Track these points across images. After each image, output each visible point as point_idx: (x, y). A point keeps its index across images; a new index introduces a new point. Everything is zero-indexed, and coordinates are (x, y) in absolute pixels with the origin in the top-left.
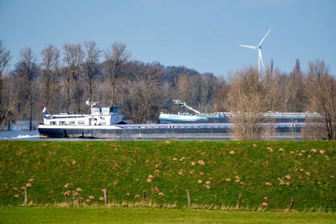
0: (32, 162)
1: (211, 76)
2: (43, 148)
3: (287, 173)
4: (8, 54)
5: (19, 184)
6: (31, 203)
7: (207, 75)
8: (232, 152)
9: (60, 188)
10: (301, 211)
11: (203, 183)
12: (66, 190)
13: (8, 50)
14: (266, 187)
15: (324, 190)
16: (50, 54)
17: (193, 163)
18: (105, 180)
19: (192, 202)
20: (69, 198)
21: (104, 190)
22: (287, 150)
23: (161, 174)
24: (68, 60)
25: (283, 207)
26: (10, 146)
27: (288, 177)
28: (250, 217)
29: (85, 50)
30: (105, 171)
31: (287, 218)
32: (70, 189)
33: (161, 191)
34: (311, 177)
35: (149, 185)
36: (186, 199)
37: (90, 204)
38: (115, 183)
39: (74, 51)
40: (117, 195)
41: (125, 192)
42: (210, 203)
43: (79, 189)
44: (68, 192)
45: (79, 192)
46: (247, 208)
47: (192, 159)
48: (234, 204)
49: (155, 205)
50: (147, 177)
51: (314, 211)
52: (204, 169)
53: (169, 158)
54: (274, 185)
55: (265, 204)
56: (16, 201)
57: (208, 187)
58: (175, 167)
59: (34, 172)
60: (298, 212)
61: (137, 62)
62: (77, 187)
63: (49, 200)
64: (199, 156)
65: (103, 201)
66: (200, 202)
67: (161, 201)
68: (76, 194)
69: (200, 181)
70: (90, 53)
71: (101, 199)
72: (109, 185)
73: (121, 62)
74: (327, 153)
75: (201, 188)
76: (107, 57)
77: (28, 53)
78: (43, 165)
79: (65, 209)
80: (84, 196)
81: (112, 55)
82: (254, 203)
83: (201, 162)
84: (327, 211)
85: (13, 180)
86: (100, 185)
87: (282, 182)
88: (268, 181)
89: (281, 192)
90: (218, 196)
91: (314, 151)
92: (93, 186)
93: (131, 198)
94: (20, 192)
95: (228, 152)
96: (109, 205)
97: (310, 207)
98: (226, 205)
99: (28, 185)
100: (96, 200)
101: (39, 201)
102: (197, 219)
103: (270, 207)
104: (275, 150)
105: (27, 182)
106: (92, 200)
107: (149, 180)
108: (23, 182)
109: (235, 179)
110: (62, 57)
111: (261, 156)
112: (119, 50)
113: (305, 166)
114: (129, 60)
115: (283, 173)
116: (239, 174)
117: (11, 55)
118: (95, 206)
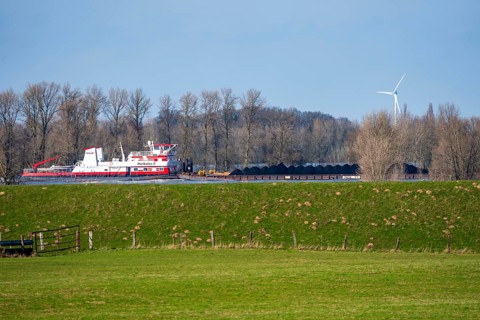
0: (140, 205)
1: (345, 121)
2: (152, 191)
3: (393, 214)
4: (148, 102)
5: (128, 226)
6: (139, 246)
7: (342, 119)
8: (338, 193)
9: (169, 231)
10: (407, 251)
11: (310, 223)
12: (174, 232)
13: (147, 98)
14: (371, 227)
15: (430, 230)
16: (188, 101)
17: (299, 205)
18: (213, 221)
19: (298, 242)
20: (177, 240)
21: (211, 232)
22: (393, 191)
23: (268, 215)
24: (205, 106)
25: (389, 247)
26: (120, 190)
27: (394, 217)
28: (355, 257)
29: (222, 97)
30: (213, 213)
31: (391, 258)
32: (178, 231)
33: (268, 232)
34: (417, 217)
35: (256, 227)
36: (292, 240)
37: (197, 246)
38: (223, 225)
39: (212, 98)
40: (224, 237)
41: (232, 233)
42: (316, 243)
43: (186, 231)
44: (176, 235)
45: (187, 234)
46: (353, 249)
47: (299, 201)
48: (340, 244)
49: (261, 246)
50: (254, 218)
51: (420, 251)
52: (310, 210)
53: (276, 199)
54: (379, 225)
55: (370, 244)
56: (125, 244)
57: (314, 228)
58: (282, 209)
59: (142, 215)
60: (404, 253)
61: (274, 108)
62: (184, 229)
63: (158, 243)
64: (305, 197)
65: (210, 243)
66: (306, 243)
67: (267, 242)
68: (184, 236)
69: (306, 222)
70: (226, 99)
71: (208, 240)
72: (217, 227)
73: (257, 108)
74: (433, 193)
75: (308, 229)
76: (242, 104)
77: (167, 101)
78: (152, 207)
79: (172, 251)
80: (192, 237)
81: (247, 101)
82: (360, 244)
83: (307, 203)
84: (433, 251)
85: (122, 223)
86: (208, 227)
87: (388, 223)
88: (374, 221)
89: (387, 233)
90: (324, 237)
91: (420, 191)
92: (201, 228)
93: (238, 240)
94: (129, 235)
95: (334, 194)
96: (216, 247)
97: (416, 247)
98: (332, 245)
99: (136, 228)
100: (204, 241)
101: (147, 243)
102: (301, 260)
103: (376, 247)
104: (381, 191)
105: (136, 225)
106: (199, 241)
107: (256, 222)
108: (131, 225)
109: (341, 220)
110: (200, 104)
111: (368, 197)
112: (254, 96)
113: (412, 206)
114: (264, 106)
115: (388, 213)
116: (345, 215)
117: (151, 102)
118: (202, 247)
